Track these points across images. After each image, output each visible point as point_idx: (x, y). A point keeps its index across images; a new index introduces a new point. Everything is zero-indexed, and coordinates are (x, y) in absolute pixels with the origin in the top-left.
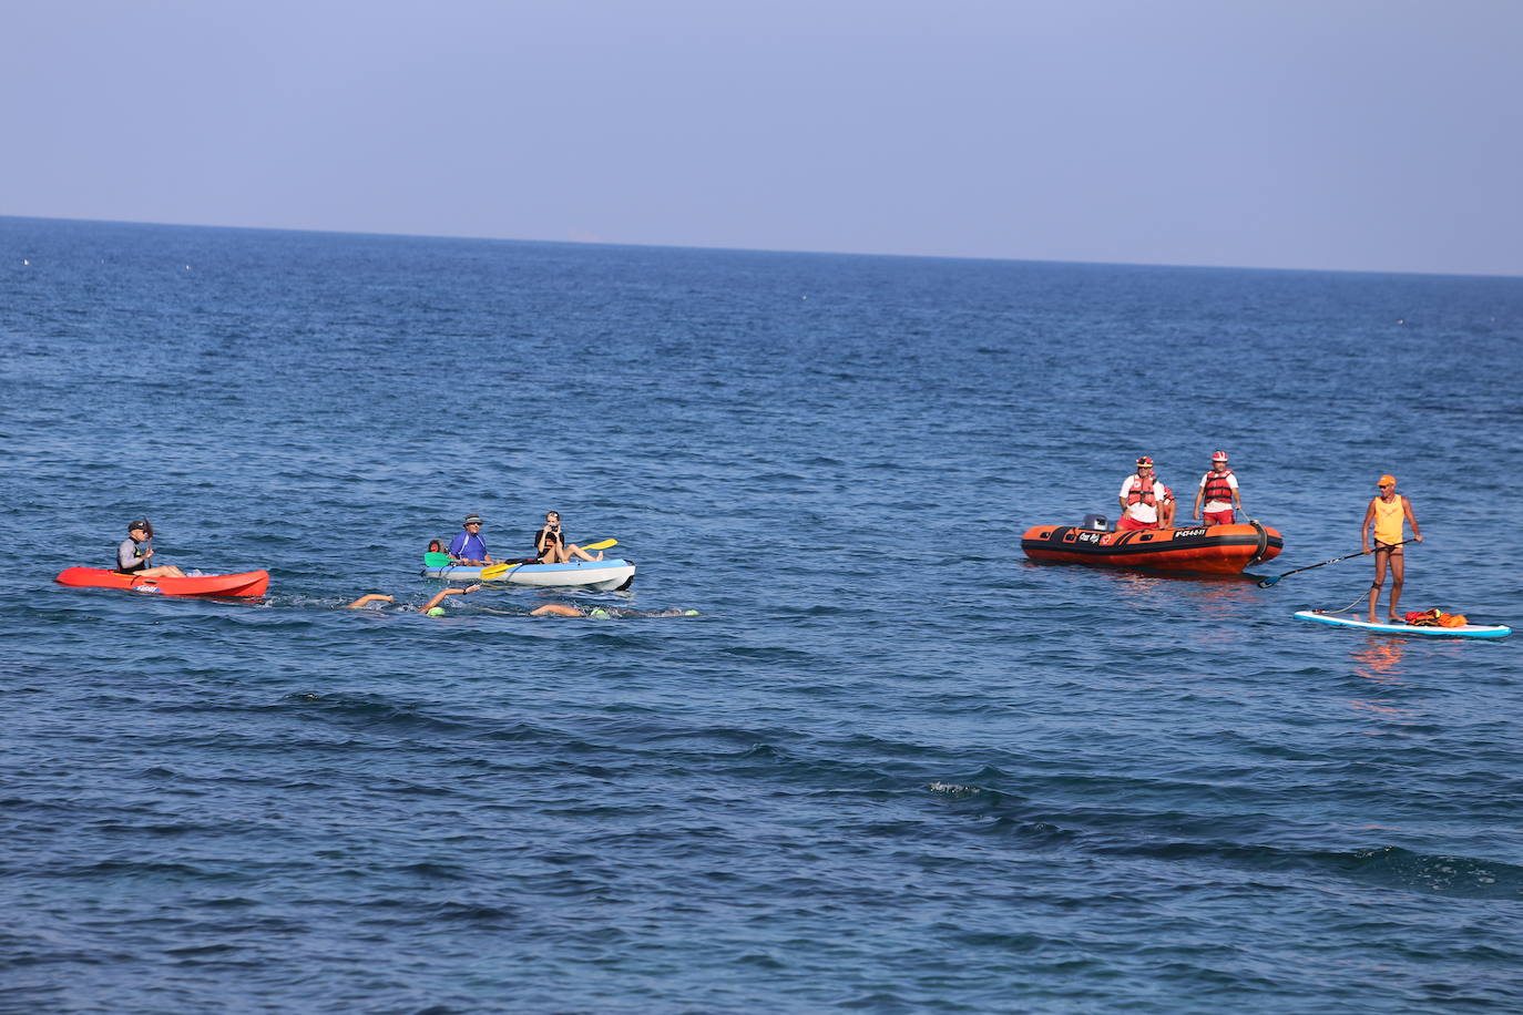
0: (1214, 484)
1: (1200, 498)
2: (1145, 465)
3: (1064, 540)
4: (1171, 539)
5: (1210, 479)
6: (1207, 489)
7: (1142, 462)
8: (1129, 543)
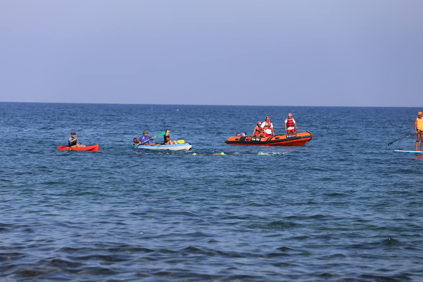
0: (290, 122)
1: (286, 126)
2: (268, 119)
3: (246, 140)
4: (286, 138)
5: (288, 121)
6: (287, 123)
7: (267, 118)
8: (272, 140)
